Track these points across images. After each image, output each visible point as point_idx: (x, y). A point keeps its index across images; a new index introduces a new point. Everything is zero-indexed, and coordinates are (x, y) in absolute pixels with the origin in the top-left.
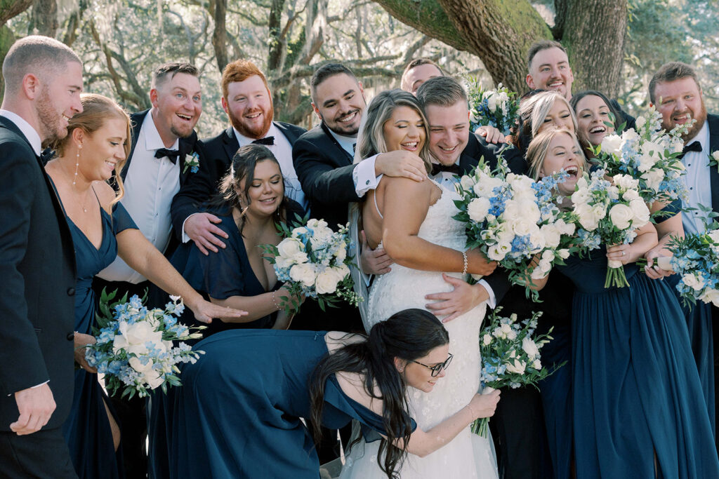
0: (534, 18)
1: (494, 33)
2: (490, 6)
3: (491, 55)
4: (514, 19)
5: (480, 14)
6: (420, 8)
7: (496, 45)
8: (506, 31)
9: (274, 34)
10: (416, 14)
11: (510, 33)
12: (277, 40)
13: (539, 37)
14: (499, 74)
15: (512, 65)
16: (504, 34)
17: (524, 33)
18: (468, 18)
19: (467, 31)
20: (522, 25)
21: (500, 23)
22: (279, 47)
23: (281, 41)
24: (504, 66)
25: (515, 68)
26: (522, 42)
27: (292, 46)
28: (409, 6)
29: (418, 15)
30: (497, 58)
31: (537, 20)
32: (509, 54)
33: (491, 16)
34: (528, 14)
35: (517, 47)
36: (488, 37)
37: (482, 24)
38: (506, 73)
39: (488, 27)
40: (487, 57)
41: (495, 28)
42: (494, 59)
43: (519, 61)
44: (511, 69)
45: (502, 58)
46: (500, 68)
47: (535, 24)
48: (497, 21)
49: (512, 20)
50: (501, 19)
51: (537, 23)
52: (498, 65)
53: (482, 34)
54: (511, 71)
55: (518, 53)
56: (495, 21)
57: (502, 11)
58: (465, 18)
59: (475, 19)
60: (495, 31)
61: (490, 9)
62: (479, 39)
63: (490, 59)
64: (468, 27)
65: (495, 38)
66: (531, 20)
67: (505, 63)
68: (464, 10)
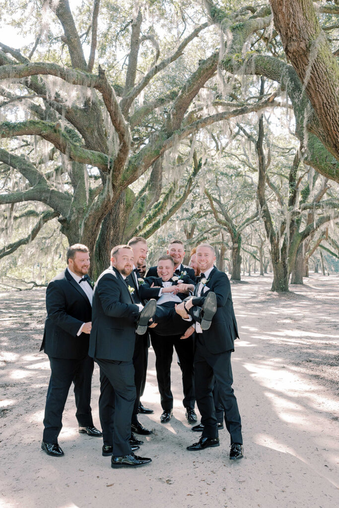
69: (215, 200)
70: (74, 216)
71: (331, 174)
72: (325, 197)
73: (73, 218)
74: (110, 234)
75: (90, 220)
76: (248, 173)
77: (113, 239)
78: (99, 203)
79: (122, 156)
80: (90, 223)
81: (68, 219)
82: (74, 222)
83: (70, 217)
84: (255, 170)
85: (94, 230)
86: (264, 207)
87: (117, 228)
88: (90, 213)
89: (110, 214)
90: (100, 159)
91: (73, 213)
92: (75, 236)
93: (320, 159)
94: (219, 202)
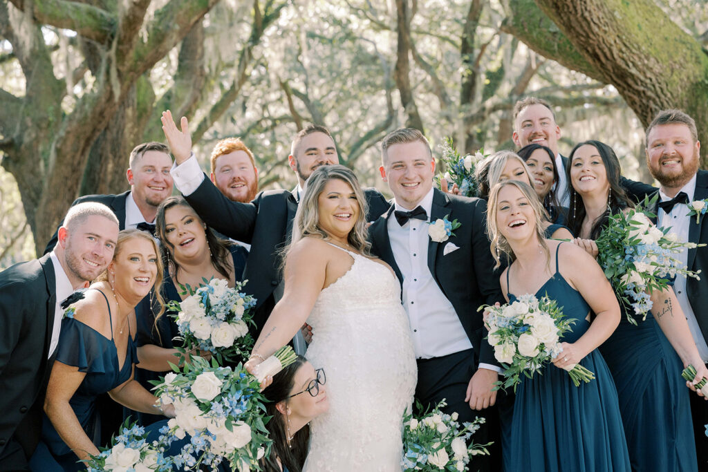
0: (684, 43)
1: (631, 65)
2: (624, 34)
3: (631, 90)
4: (657, 46)
5: (611, 45)
6: (557, 39)
7: (635, 78)
8: (646, 62)
9: (466, 61)
10: (553, 46)
11: (652, 63)
12: (470, 69)
13: (690, 65)
14: (643, 111)
15: (657, 100)
16: (644, 65)
17: (671, 62)
18: (598, 51)
19: (598, 65)
20: (668, 52)
21: (638, 52)
22: (473, 78)
23: (474, 69)
24: (648, 101)
25: (662, 103)
26: (669, 73)
27: (490, 75)
28: (546, 37)
29: (556, 47)
30: (638, 93)
31: (688, 46)
32: (653, 88)
33: (625, 45)
34: (676, 40)
35: (663, 79)
36: (624, 69)
37: (616, 56)
38: (651, 110)
39: (623, 59)
40: (626, 92)
41: (631, 59)
42: (634, 94)
43: (665, 95)
44: (657, 105)
45: (644, 92)
46: (644, 104)
47: (684, 50)
48: (634, 50)
49: (655, 48)
50: (639, 48)
51: (688, 48)
52: (641, 101)
53: (617, 67)
54: (657, 107)
55: (664, 86)
56: (631, 51)
57: (640, 38)
58: (594, 50)
59: (606, 50)
60: (632, 62)
61: (624, 37)
62: (614, 73)
63: (631, 94)
64: (599, 60)
65: (633, 71)
66: (680, 45)
67: (649, 98)
68: (591, 41)
69: (297, 93)
70: (29, 135)
71: (549, 50)
72: (535, 85)
73: (26, 139)
74: (106, 170)
75: (69, 143)
76: (370, 34)
77: (112, 181)
78: (87, 106)
79: (138, 13)
80: (68, 148)
81: (16, 141)
82: (30, 147)
83: (20, 137)
84: (382, 27)
85: (76, 163)
86: (410, 109)
87: (120, 157)
88: (69, 129)
89: (107, 128)
90: (90, 20)
91: (27, 128)
92: (32, 176)
93: (529, 24)
94: (304, 98)
